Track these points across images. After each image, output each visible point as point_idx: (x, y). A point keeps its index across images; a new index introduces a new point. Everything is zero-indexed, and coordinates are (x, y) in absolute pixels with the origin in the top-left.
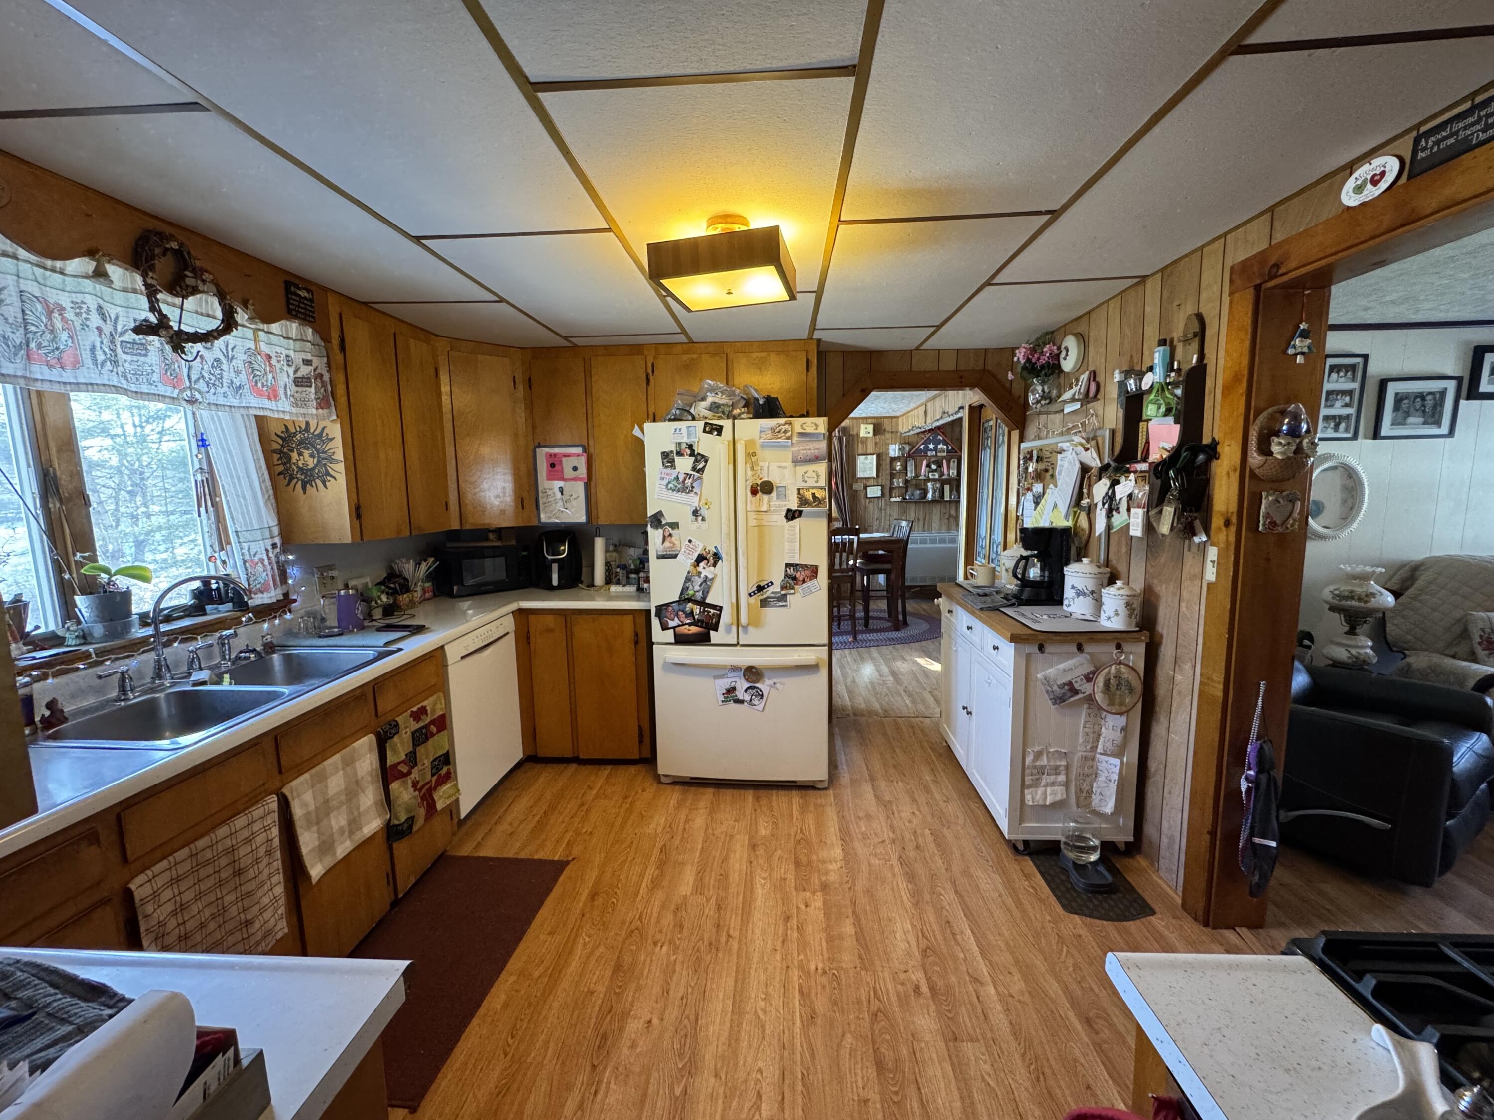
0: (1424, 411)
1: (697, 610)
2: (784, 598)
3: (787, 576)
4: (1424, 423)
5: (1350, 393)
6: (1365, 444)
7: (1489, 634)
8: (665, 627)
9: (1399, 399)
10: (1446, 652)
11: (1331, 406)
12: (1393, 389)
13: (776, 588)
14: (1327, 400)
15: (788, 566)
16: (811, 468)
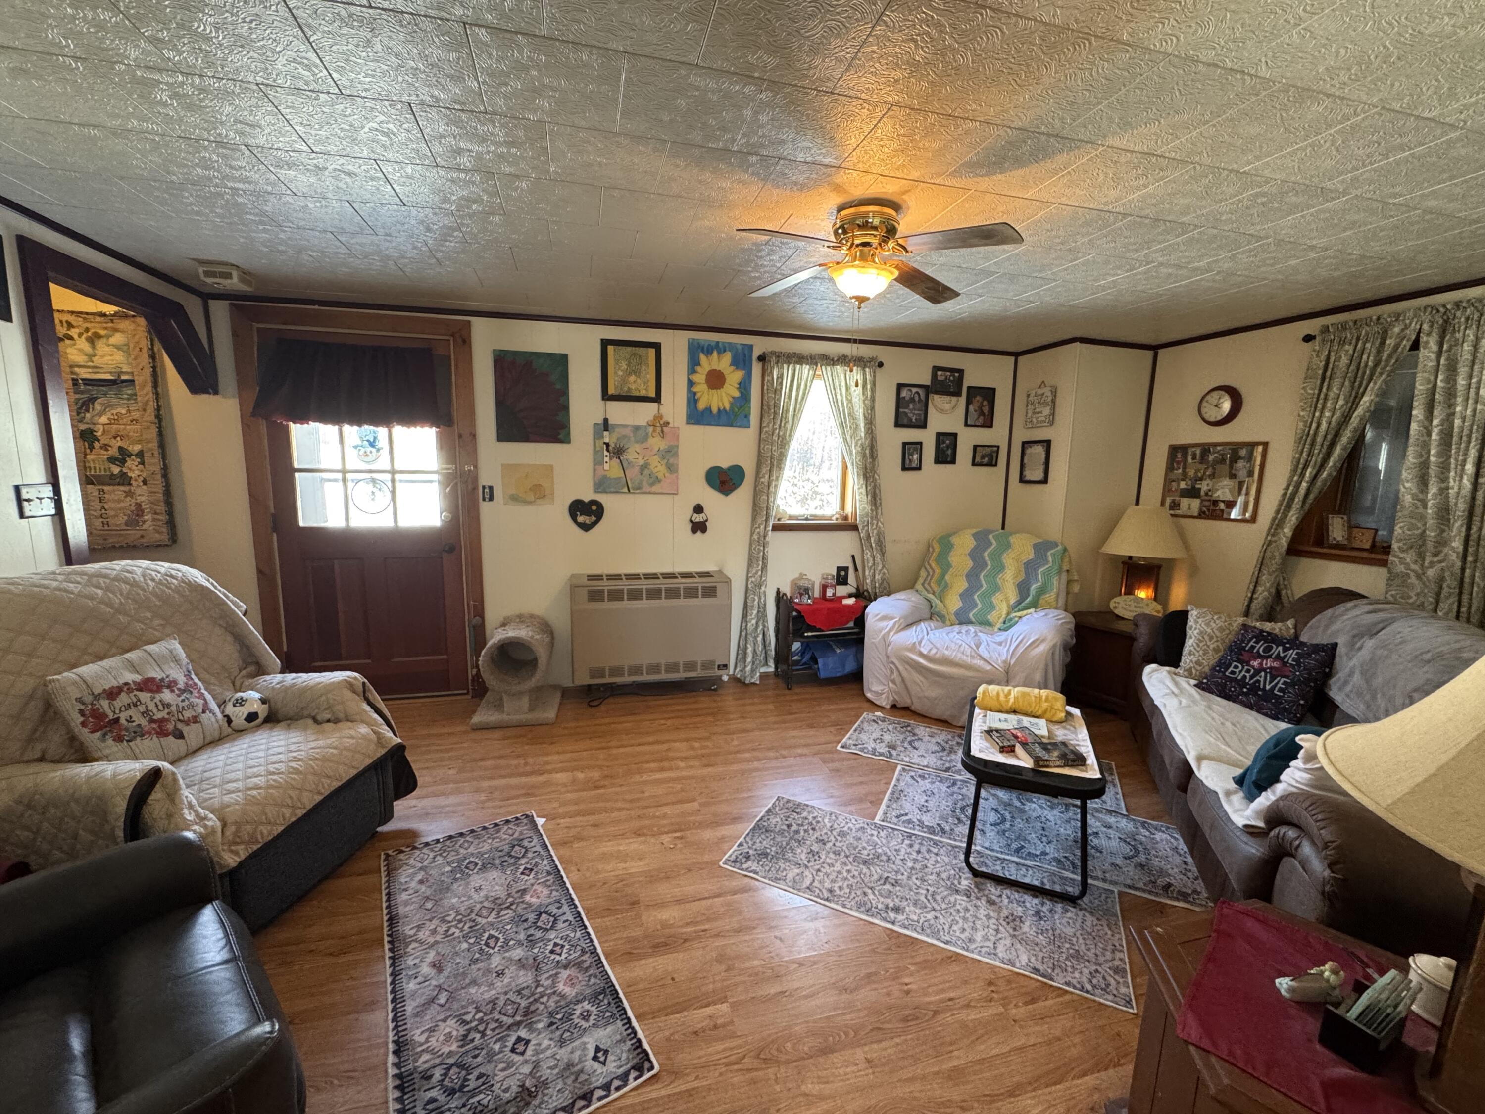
7: (92, 704)
10: (25, 758)
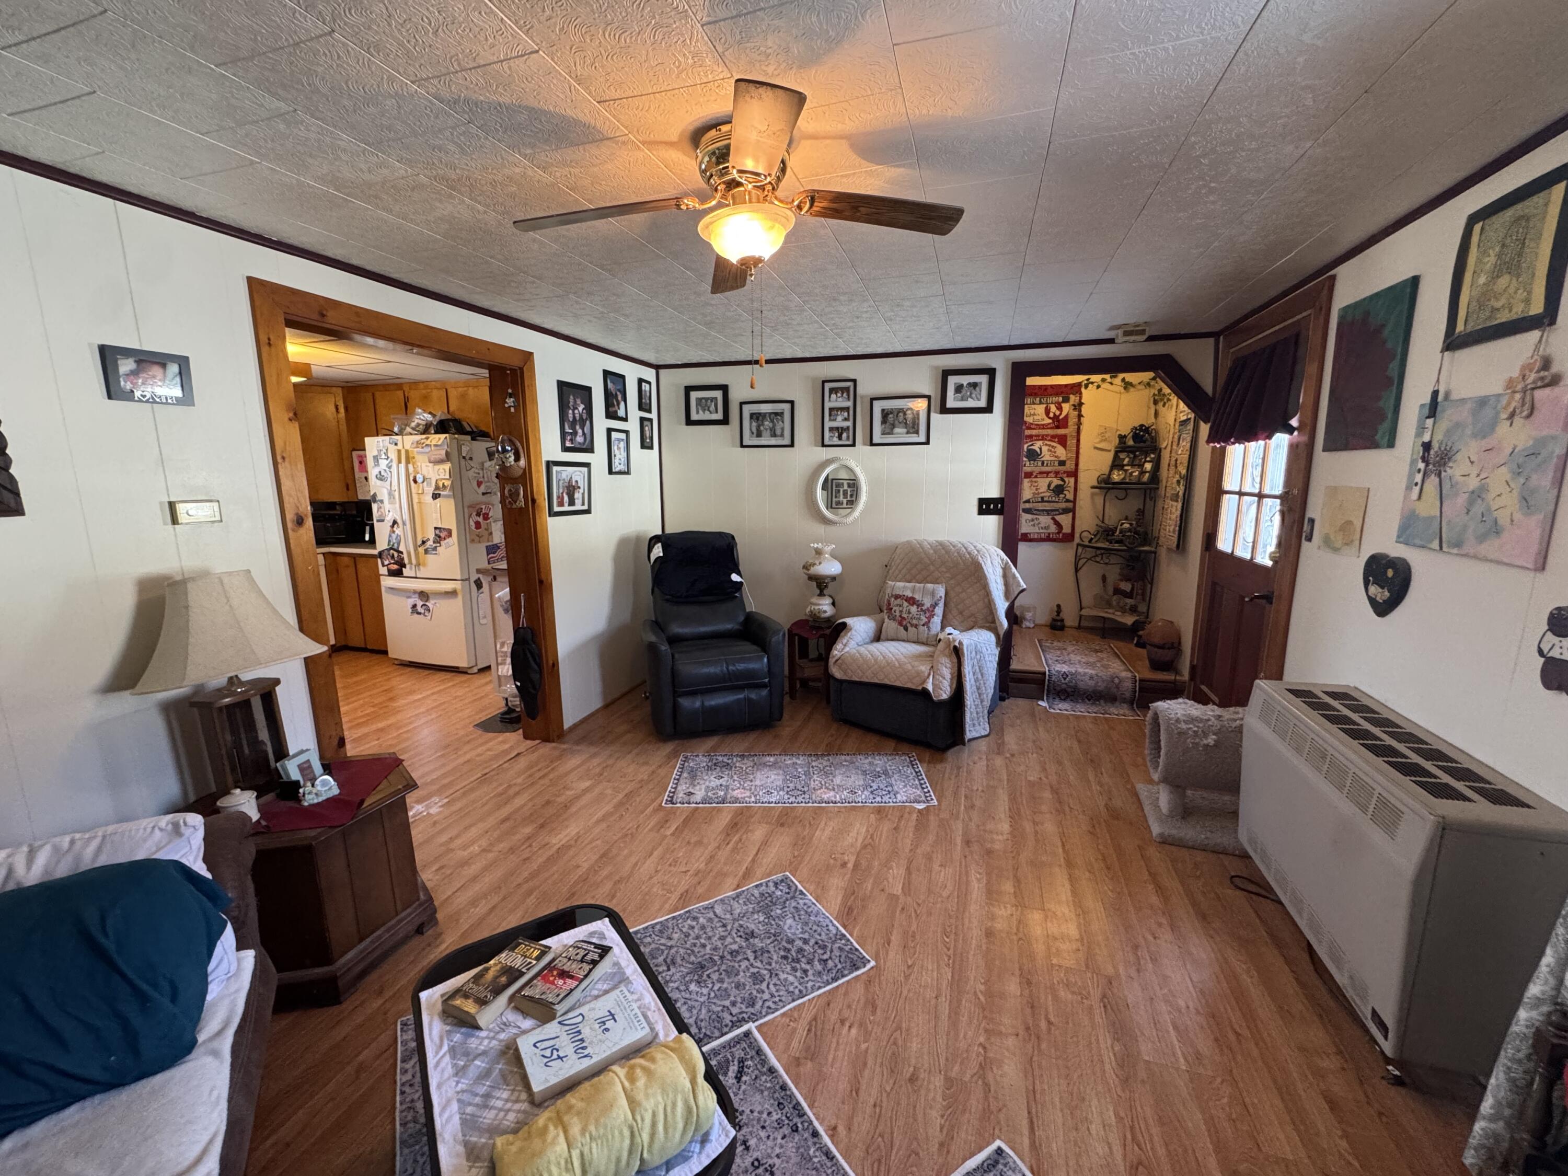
0: (906, 423)
1: (396, 554)
2: (435, 549)
3: (436, 535)
4: (908, 433)
5: (847, 409)
6: (862, 449)
7: (890, 598)
8: (383, 566)
9: (885, 414)
11: (835, 420)
12: (878, 406)
13: (430, 543)
14: (830, 415)
15: (436, 528)
16: (442, 467)
